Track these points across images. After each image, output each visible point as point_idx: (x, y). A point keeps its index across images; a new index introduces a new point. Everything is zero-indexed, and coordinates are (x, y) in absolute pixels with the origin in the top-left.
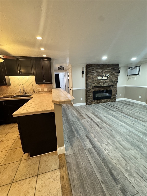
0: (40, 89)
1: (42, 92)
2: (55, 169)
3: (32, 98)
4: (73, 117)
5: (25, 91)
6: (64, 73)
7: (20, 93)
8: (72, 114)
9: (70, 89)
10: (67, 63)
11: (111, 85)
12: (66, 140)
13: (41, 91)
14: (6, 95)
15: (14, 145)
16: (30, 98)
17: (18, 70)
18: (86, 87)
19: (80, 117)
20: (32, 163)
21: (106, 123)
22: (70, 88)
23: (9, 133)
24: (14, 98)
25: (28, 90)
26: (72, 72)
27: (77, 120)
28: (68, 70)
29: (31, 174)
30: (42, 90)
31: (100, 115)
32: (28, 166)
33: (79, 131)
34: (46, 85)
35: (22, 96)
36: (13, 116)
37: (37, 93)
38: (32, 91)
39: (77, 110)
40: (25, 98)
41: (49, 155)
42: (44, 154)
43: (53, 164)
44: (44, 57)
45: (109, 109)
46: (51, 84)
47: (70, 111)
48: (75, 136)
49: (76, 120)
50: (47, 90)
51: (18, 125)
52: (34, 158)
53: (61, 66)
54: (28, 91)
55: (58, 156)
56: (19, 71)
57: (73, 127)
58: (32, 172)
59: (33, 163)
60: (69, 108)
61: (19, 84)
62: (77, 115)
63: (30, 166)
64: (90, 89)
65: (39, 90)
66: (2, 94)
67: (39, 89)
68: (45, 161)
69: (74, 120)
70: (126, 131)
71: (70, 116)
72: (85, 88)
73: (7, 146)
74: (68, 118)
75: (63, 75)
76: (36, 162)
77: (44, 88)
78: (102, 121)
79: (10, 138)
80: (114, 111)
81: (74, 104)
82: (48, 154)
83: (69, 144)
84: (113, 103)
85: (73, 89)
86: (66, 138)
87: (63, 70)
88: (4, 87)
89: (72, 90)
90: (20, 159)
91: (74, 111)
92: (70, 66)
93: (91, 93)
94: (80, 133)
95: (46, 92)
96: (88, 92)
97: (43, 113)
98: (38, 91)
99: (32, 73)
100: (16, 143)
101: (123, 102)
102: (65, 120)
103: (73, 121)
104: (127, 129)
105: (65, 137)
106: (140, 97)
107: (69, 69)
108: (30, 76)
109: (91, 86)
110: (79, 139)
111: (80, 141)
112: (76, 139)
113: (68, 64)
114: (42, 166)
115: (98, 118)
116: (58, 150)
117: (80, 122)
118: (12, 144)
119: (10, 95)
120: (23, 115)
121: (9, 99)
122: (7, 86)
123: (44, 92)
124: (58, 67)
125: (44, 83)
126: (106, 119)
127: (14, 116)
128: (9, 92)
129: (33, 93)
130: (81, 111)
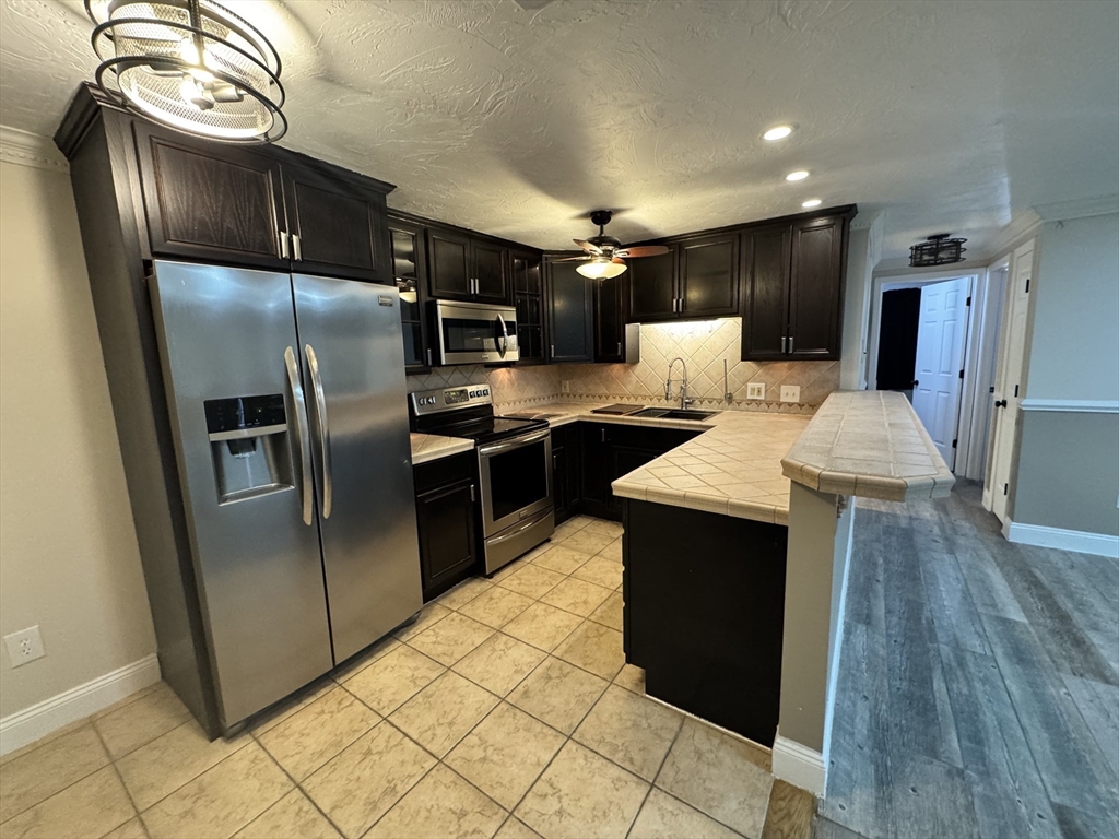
0: (762, 385)
1: (769, 405)
2: (735, 827)
3: (712, 427)
4: (973, 615)
5: (690, 388)
6: (965, 280)
7: (667, 399)
8: (966, 594)
9: (1004, 404)
10: (999, 208)
12: (852, 735)
13: (762, 397)
14: (618, 401)
15: (605, 611)
16: (701, 426)
17: (673, 298)
19: (1054, 648)
20: (644, 721)
22: (997, 396)
23: (601, 556)
24: (640, 416)
25: (704, 387)
26: (1035, 272)
27: (1006, 654)
28: (1007, 257)
29: (631, 761)
30: (773, 391)
32: (629, 724)
33: (994, 738)
34: (798, 364)
35: (673, 414)
36: (611, 490)
37: (743, 405)
38: (720, 394)
39: (1035, 583)
40: (679, 425)
41: (723, 742)
42: (702, 720)
43: (732, 795)
44: (807, 213)
46: (832, 363)
47: (958, 567)
48: (933, 753)
49: (999, 651)
50: (798, 394)
51: (623, 531)
52: (658, 708)
53: (938, 237)
54: (700, 393)
55: (769, 779)
56: (675, 301)
57: (939, 685)
58: (638, 758)
59: (649, 726)
60: (961, 541)
61: (671, 358)
62: (1015, 614)
63: (636, 725)
65: (753, 389)
66: (607, 397)
67: (757, 385)
68: (699, 754)
69: (974, 644)
71: (946, 599)
73: (585, 602)
74: (921, 606)
75: (956, 299)
76: (662, 728)
77: (784, 383)
79: (598, 577)
81: (1014, 525)
82: (723, 733)
83: (871, 769)
85: (1030, 402)
86: (857, 720)
87: (956, 259)
88: (617, 368)
89: (1021, 413)
90: (610, 675)
91: (997, 578)
92: (1028, 223)
94: (997, 754)
95: (790, 405)
97: (727, 516)
98: (749, 397)
99: (732, 306)
100: (612, 606)
102: (889, 611)
103: (958, 648)
105: (855, 712)
107: (1019, 251)
108: (721, 321)
110: (967, 790)
111: (970, 807)
112: (937, 769)
113: (1006, 217)
114: (682, 766)
116: (775, 745)
117: (1032, 684)
118: (599, 602)
119: (632, 402)
120: (643, 498)
121: (623, 420)
122: (626, 365)
123: (780, 405)
124: (916, 248)
125: (786, 357)
127: (615, 493)
128: (629, 389)
129: (725, 403)
130: (1081, 606)
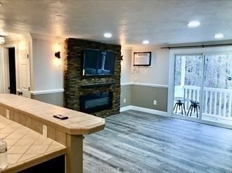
9: (22, 93)
11: (111, 82)
18: (64, 88)
21: (125, 159)
31: (107, 145)
45: (116, 130)
64: (74, 92)
70: (159, 164)
72: (63, 90)
78: (116, 155)
80: (127, 134)
84: (117, 118)
89: (30, 97)
93: (76, 101)
96: (70, 98)
101: (130, 113)
104: (158, 160)
106: (155, 102)
109: (76, 86)
115: (107, 152)
126: (121, 152)
